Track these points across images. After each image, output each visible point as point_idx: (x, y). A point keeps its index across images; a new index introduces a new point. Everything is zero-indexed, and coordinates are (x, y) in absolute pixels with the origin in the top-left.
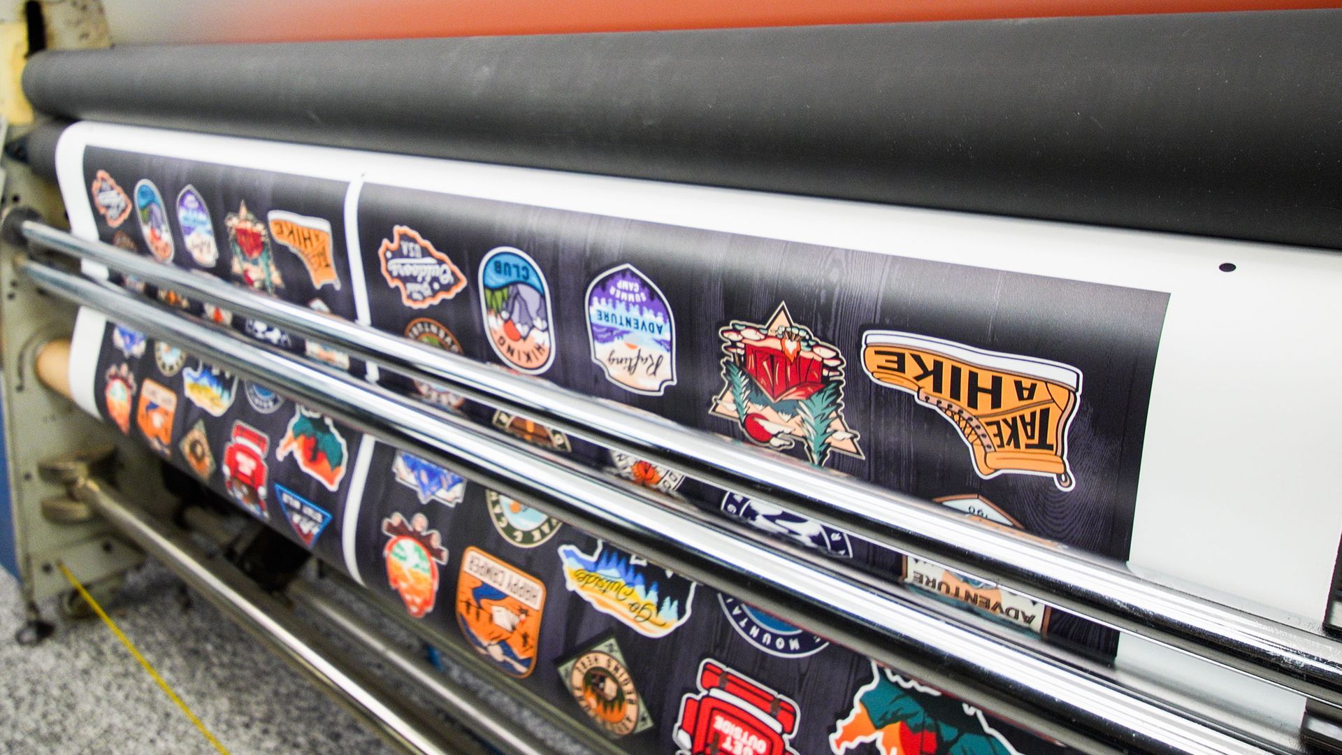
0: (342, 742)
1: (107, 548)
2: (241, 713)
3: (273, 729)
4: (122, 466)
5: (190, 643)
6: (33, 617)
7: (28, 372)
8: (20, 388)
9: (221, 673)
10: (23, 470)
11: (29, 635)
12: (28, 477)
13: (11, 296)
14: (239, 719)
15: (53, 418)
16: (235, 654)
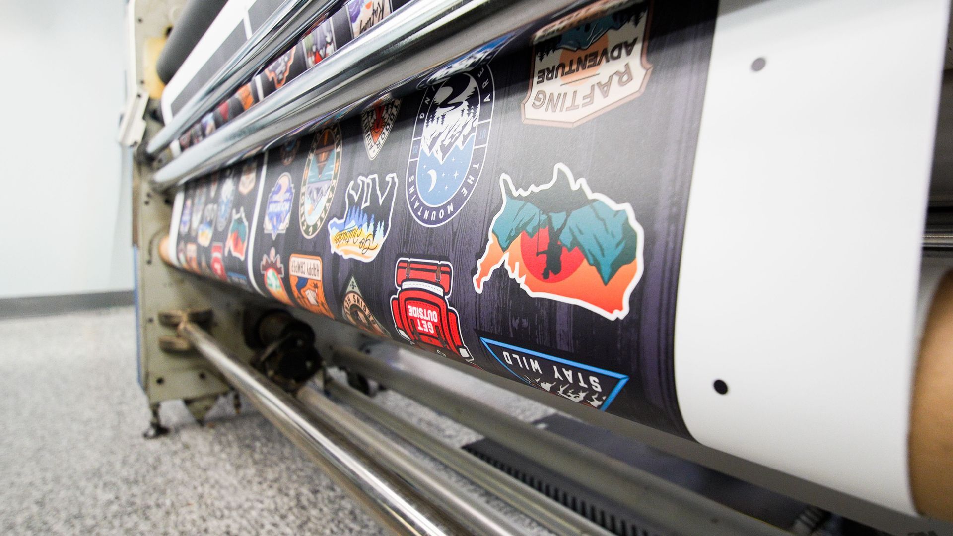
0: (319, 496)
1: (202, 376)
2: (260, 476)
3: (276, 486)
4: (216, 324)
5: (247, 442)
6: (155, 421)
7: (155, 252)
8: (149, 262)
9: (257, 456)
10: (149, 316)
11: (152, 432)
12: (151, 320)
13: (147, 203)
14: (257, 479)
15: (171, 285)
16: (273, 448)
